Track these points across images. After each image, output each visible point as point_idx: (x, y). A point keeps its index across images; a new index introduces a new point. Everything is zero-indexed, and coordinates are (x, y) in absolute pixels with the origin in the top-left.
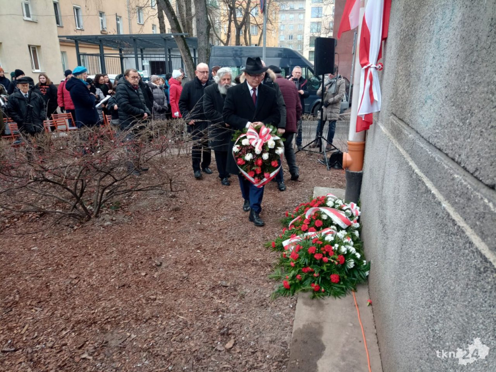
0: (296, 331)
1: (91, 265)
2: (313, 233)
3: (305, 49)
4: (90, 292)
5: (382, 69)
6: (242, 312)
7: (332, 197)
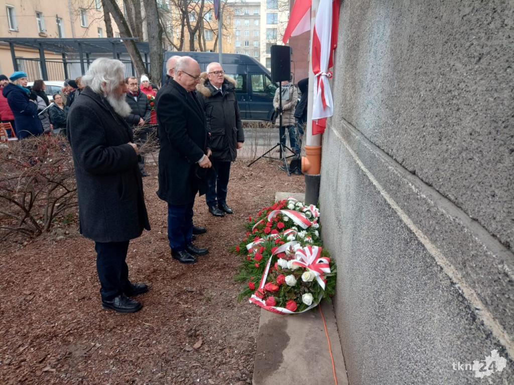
0: (262, 327)
1: (46, 280)
2: (276, 235)
3: (261, 56)
4: (48, 307)
6: (209, 314)
7: (293, 200)
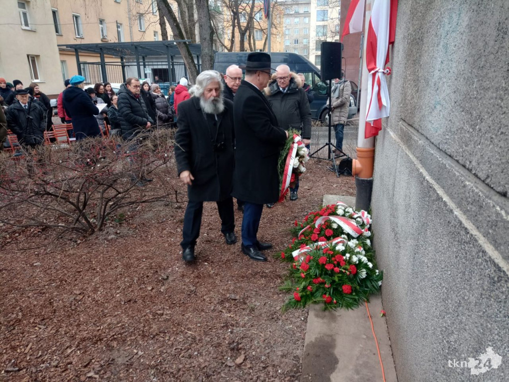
0: (308, 345)
1: (96, 280)
2: (323, 243)
3: (311, 53)
4: (95, 308)
5: (390, 73)
6: (252, 326)
7: (342, 205)
